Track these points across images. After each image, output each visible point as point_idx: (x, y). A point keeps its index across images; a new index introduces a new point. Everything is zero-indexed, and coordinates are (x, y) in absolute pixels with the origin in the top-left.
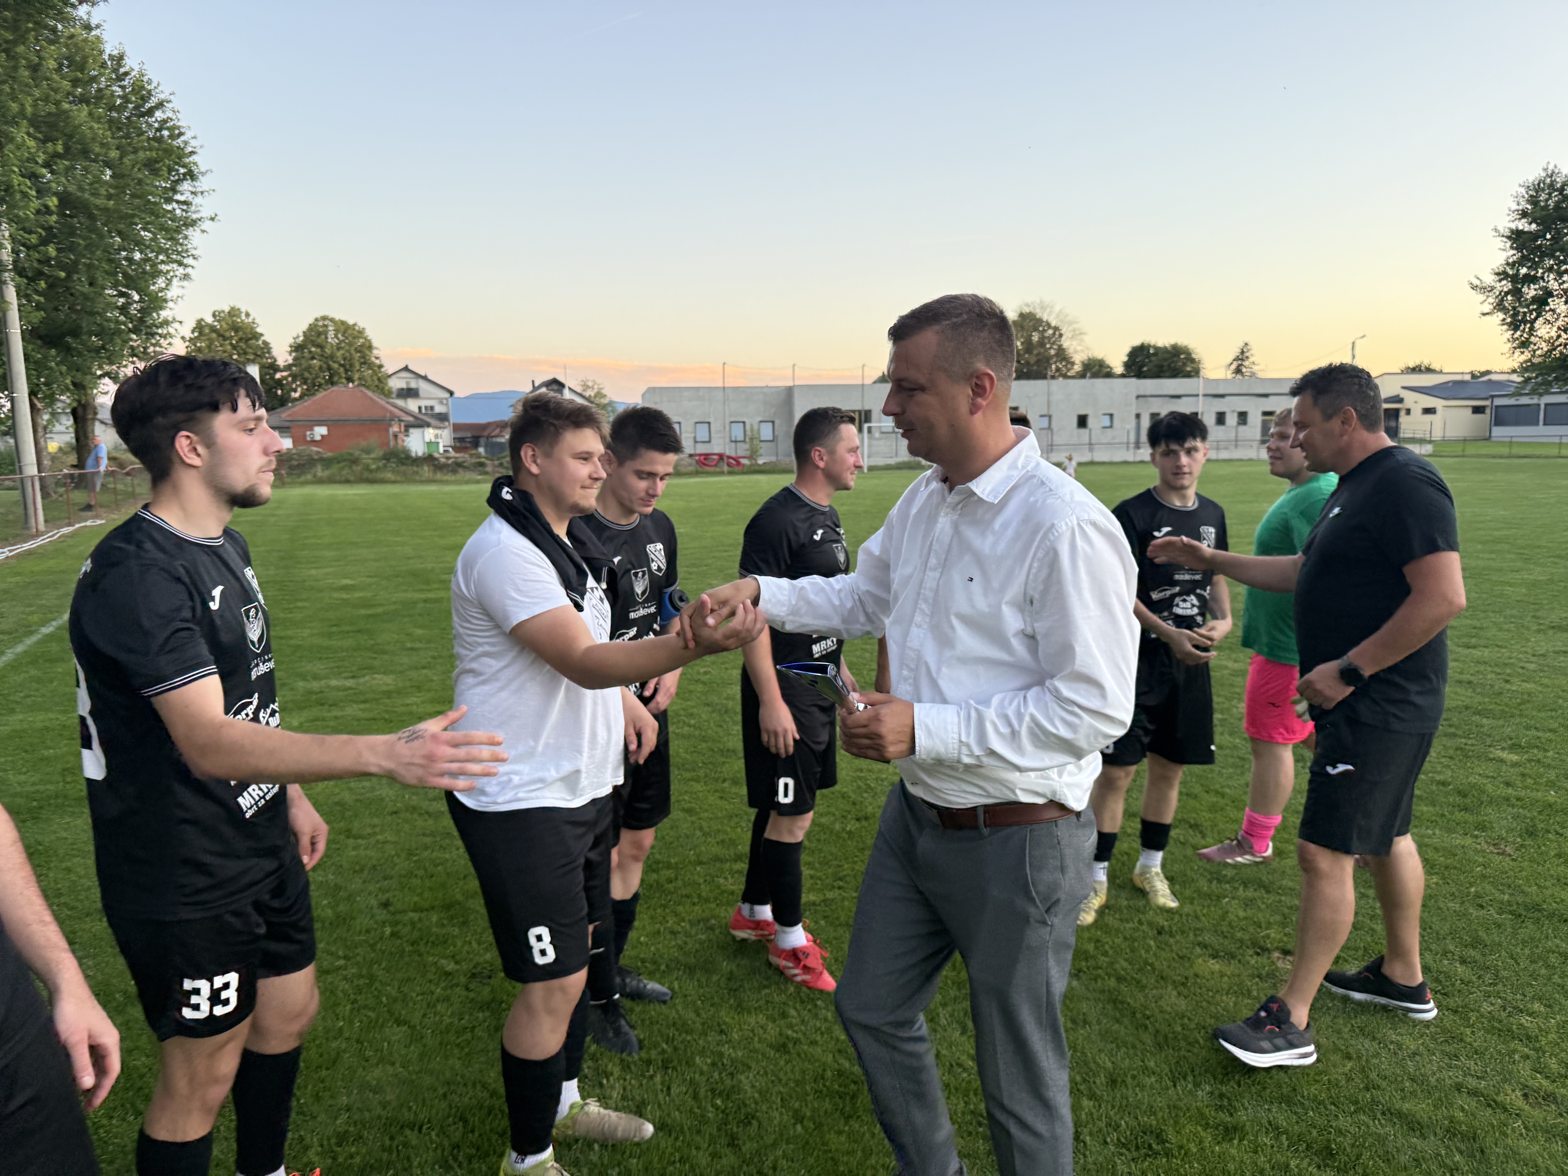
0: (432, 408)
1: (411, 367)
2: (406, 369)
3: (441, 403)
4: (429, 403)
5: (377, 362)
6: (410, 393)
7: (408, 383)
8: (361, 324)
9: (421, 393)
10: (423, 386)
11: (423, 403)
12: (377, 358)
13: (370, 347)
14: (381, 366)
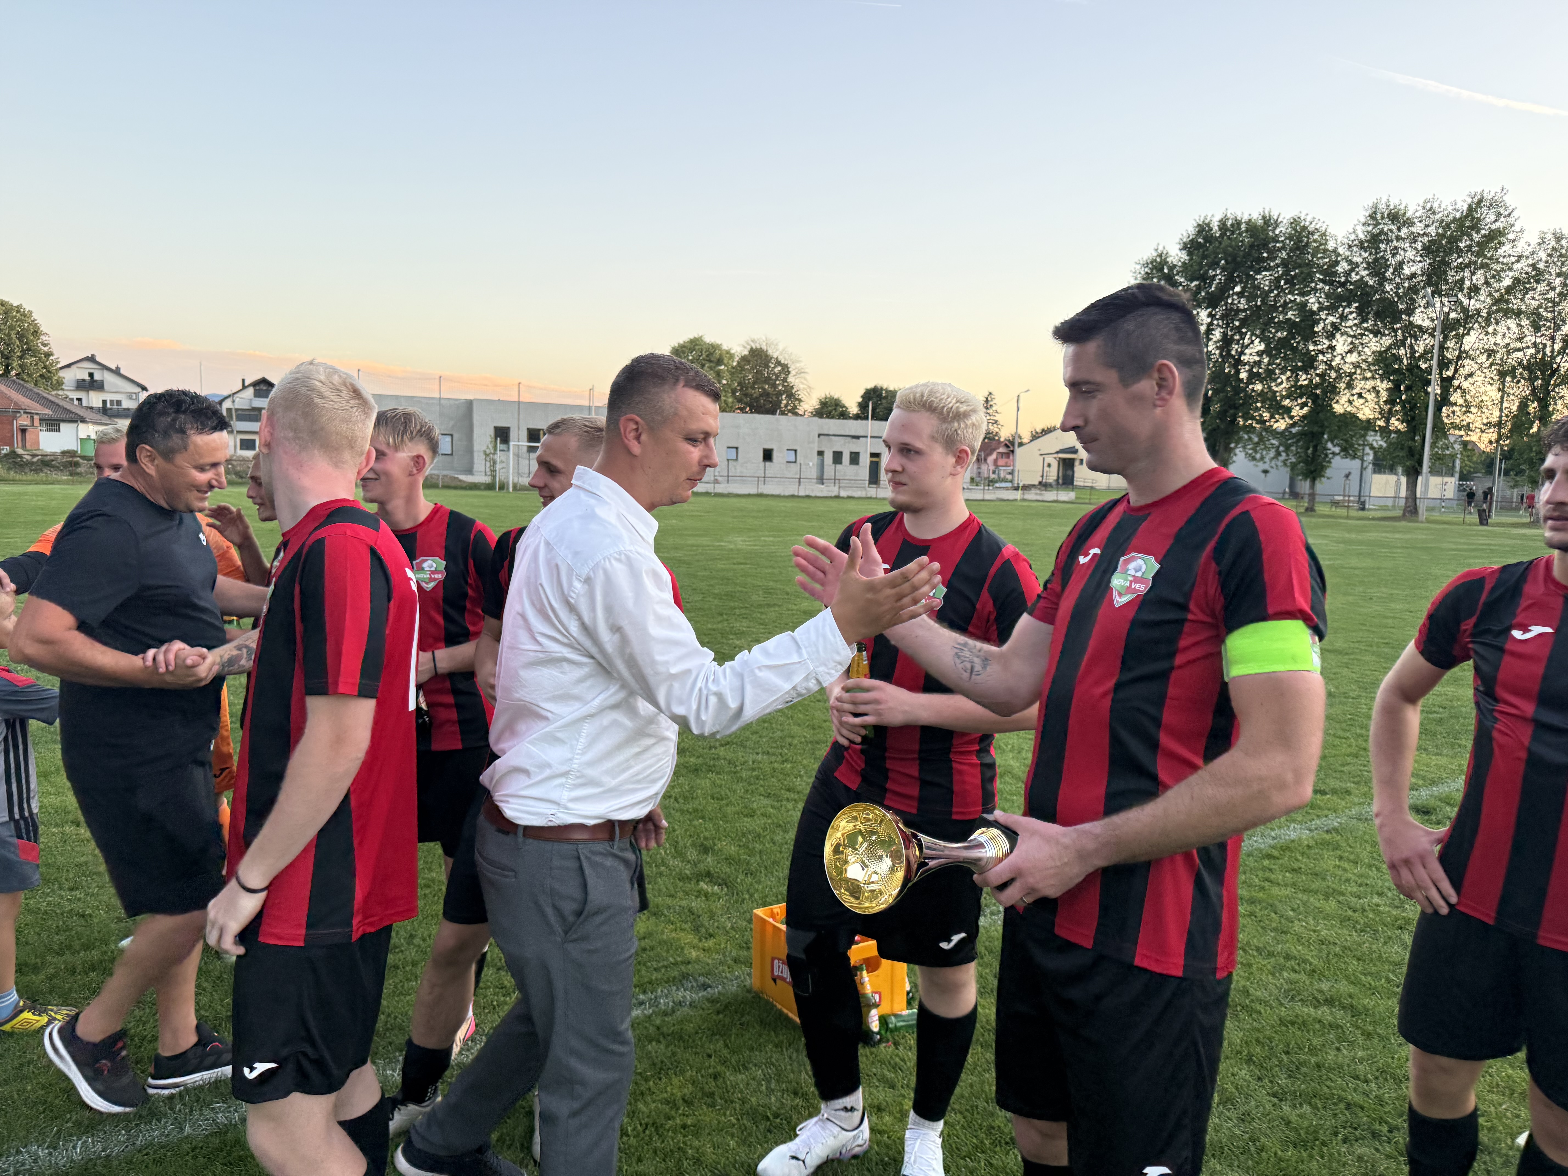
0: (119, 403)
1: (98, 359)
2: (92, 359)
3: (131, 398)
4: (115, 397)
5: (46, 349)
6: (91, 384)
7: (91, 375)
8: (27, 307)
9: (106, 387)
10: (109, 379)
11: (109, 397)
12: (45, 345)
13: (36, 333)
14: (48, 355)
